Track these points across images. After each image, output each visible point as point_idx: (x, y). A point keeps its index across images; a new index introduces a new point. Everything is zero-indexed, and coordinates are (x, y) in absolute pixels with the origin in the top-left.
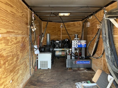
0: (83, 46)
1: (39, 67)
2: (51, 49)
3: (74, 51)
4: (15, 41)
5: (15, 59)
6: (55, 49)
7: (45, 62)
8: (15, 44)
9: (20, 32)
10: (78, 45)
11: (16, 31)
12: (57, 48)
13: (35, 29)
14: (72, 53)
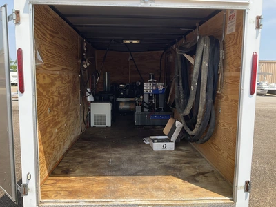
0: (161, 92)
1: (92, 124)
2: (111, 98)
3: (146, 99)
4: (68, 80)
5: (68, 101)
6: (119, 99)
7: (101, 116)
8: (68, 83)
9: (71, 69)
10: (153, 89)
11: (68, 68)
12: (122, 97)
13: (88, 64)
14: (143, 102)
